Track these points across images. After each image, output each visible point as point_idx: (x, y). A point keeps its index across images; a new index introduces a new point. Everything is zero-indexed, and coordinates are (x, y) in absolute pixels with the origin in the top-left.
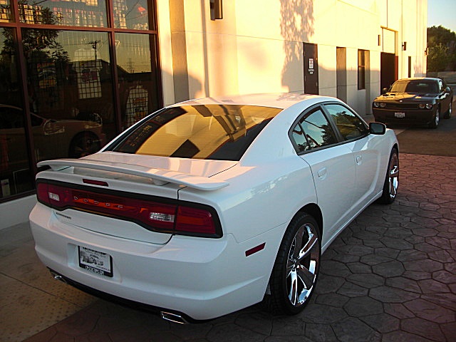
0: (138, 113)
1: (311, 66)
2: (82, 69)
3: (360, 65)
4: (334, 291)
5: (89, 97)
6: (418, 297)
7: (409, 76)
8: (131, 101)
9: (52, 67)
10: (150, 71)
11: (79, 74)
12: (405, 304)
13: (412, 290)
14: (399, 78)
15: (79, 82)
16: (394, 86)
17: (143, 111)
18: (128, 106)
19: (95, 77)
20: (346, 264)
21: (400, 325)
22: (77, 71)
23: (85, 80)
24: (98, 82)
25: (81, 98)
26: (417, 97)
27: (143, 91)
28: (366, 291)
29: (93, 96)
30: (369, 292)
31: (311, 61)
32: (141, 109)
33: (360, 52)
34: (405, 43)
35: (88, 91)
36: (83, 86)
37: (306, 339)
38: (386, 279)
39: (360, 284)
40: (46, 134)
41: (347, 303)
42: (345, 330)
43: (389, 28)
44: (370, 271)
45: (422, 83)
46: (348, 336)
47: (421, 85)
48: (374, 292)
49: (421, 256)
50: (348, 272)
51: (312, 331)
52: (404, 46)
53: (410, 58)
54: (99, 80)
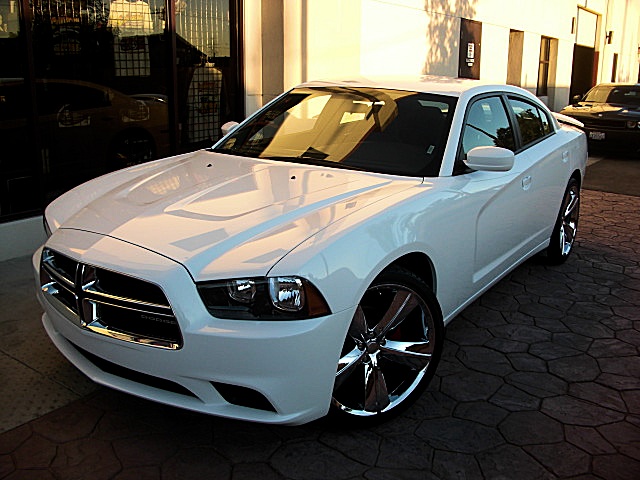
0: (206, 104)
1: (471, 54)
3: (542, 60)
4: (485, 398)
5: (130, 74)
6: (622, 418)
7: (613, 81)
8: (196, 85)
9: (75, 24)
11: (116, 40)
12: (599, 429)
13: (610, 406)
14: (598, 83)
15: (116, 50)
16: (590, 93)
17: (213, 102)
18: (190, 93)
19: (141, 45)
20: (505, 354)
21: (591, 466)
22: (115, 33)
23: (126, 48)
24: (145, 52)
25: (118, 75)
26: (625, 111)
27: (214, 70)
28: (537, 403)
29: (137, 74)
30: (541, 403)
31: (471, 46)
32: (211, 98)
33: (544, 41)
34: (611, 33)
35: (129, 65)
36: (123, 58)
38: (569, 383)
39: (527, 389)
40: (61, 126)
41: (504, 420)
42: (499, 468)
43: (588, 8)
44: (544, 369)
45: (633, 91)
47: (631, 94)
48: (549, 405)
49: (627, 351)
50: (509, 368)
51: (444, 463)
52: (609, 36)
53: (616, 56)
54: (147, 50)
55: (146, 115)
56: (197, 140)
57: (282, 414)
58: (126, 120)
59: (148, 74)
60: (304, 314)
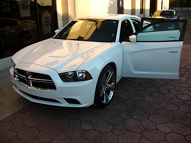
0: (47, 23)
1: (121, 4)
2: (21, 4)
3: (141, 4)
4: (130, 98)
5: (25, 16)
6: (164, 100)
7: (162, 9)
8: (44, 18)
9: (8, 3)
10: (52, 5)
11: (20, 6)
12: (158, 103)
13: (161, 97)
14: (157, 10)
15: (21, 9)
16: (155, 13)
17: (49, 22)
18: (42, 20)
19: (27, 7)
20: (135, 87)
21: (156, 111)
22: (20, 5)
23: (23, 9)
24: (29, 10)
25: (22, 17)
26: (165, 18)
27: (49, 14)
28: (143, 98)
29: (27, 16)
30: (144, 98)
31: (121, 1)
32: (48, 21)
35: (25, 13)
36: (23, 11)
37: (119, 117)
38: (151, 93)
39: (140, 95)
40: (7, 32)
41: (135, 103)
42: (135, 114)
44: (144, 90)
45: (167, 12)
46: (136, 116)
47: (166, 13)
48: (146, 98)
49: (165, 84)
50: (136, 90)
51: (121, 114)
53: (162, 1)
54: (29, 9)
55: (30, 28)
56: (45, 34)
57: (82, 105)
58: (25, 29)
59: (30, 16)
60: (86, 79)
